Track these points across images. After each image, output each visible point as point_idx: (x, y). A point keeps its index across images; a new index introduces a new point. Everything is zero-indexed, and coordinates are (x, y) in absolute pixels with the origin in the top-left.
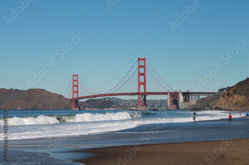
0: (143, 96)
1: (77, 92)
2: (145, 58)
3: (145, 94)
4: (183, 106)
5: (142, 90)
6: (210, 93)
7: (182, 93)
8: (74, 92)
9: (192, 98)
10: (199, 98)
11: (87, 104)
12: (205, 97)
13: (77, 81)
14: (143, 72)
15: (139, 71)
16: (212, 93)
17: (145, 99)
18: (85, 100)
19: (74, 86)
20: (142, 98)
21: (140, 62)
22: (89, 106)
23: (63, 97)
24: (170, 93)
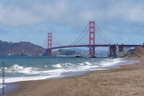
0: (93, 48)
1: (51, 44)
2: (94, 22)
3: (94, 46)
4: (119, 54)
5: (92, 43)
6: (137, 46)
7: (118, 45)
8: (49, 44)
9: (125, 49)
10: (130, 49)
11: (58, 53)
12: (134, 48)
13: (51, 37)
14: (93, 31)
15: (90, 31)
16: (139, 46)
17: (94, 49)
18: (57, 50)
19: (49, 40)
20: (92, 49)
21: (91, 24)
22: (60, 54)
23: (42, 47)
24: (111, 45)
